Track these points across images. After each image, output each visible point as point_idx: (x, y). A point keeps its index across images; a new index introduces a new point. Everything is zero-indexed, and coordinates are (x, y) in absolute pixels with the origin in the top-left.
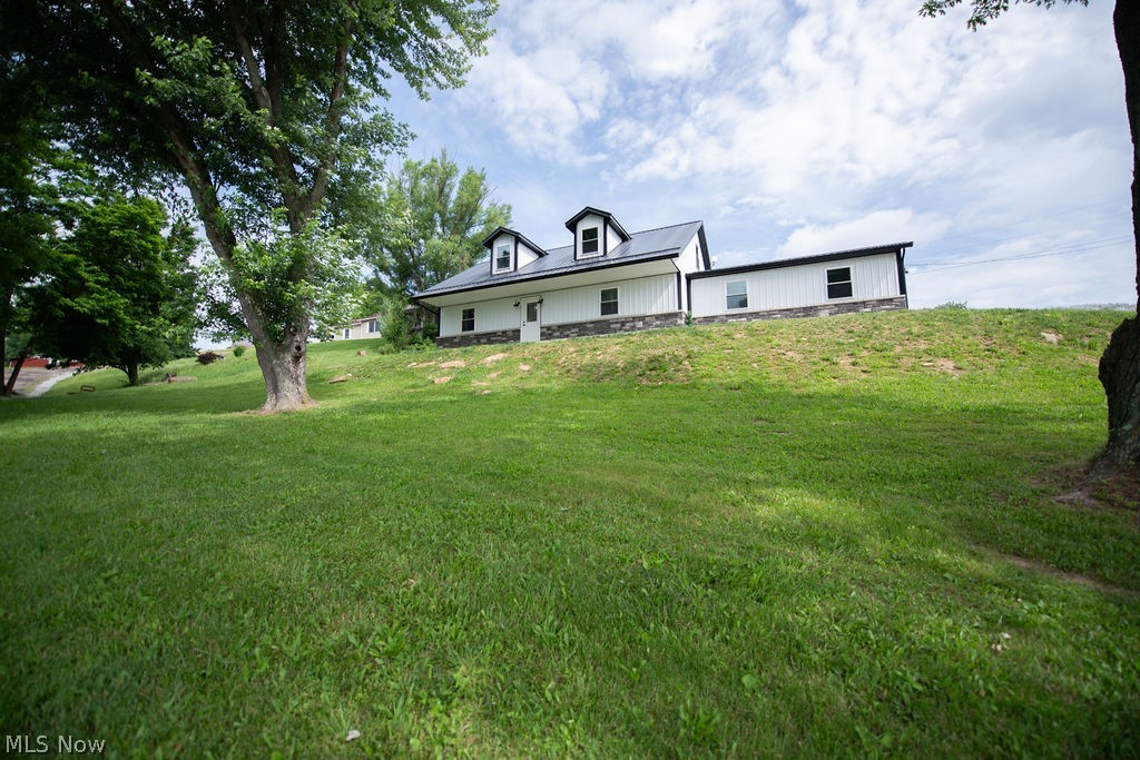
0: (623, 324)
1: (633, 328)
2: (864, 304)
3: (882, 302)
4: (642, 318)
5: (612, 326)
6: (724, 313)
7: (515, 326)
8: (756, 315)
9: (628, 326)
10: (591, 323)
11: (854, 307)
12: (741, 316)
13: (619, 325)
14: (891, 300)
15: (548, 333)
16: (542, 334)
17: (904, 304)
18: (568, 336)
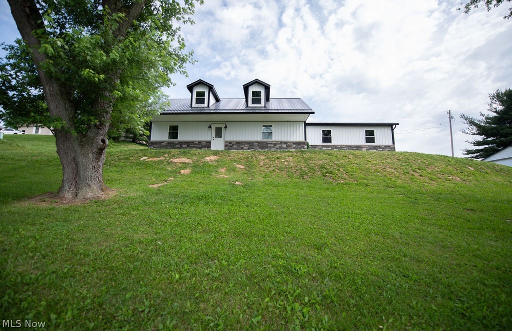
0: (275, 145)
1: (281, 148)
2: (380, 147)
3: (386, 147)
4: (286, 143)
5: (269, 145)
6: (321, 144)
7: (208, 139)
8: (336, 147)
9: (278, 146)
10: (256, 142)
11: (376, 148)
12: (329, 146)
13: (273, 145)
14: (390, 146)
15: (229, 145)
16: (226, 146)
17: (394, 149)
18: (242, 148)
